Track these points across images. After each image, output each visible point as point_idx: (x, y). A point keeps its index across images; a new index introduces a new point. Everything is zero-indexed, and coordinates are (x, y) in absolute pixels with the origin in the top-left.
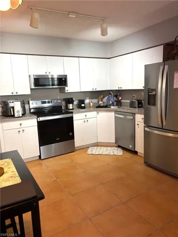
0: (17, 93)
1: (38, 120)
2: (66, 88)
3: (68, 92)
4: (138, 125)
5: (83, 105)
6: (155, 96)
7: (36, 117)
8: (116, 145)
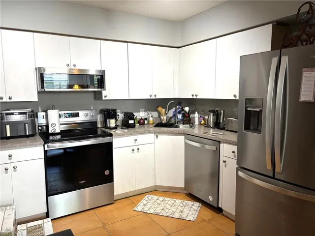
0: (10, 98)
1: (46, 149)
2: (104, 93)
3: (107, 98)
4: (224, 162)
5: (131, 122)
6: (259, 114)
7: (43, 142)
8: (185, 192)
